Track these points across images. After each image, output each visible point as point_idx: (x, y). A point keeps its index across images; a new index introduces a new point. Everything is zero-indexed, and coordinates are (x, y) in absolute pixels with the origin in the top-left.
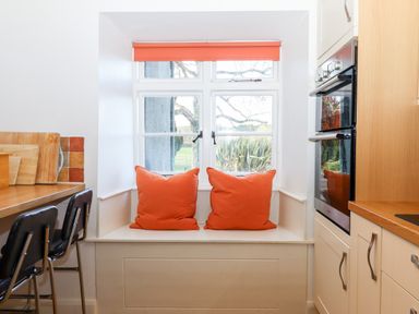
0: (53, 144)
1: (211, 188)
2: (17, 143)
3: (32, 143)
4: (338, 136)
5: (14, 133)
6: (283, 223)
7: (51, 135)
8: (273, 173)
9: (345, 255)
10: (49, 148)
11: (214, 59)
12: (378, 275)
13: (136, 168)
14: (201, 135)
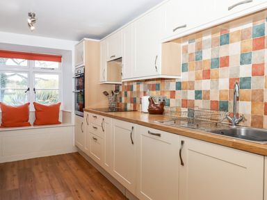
1: (35, 110)
4: (80, 91)
6: (64, 122)
8: (60, 104)
9: (82, 123)
12: (89, 124)
14: (29, 89)
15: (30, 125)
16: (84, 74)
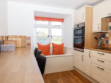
0: (25, 38)
2: (16, 38)
3: (20, 38)
4: (82, 37)
5: (15, 36)
7: (24, 36)
8: (64, 43)
9: (83, 55)
10: (24, 39)
11: (51, 21)
12: (91, 57)
13: (37, 43)
14: (49, 36)
15: (51, 55)
16: (84, 26)
